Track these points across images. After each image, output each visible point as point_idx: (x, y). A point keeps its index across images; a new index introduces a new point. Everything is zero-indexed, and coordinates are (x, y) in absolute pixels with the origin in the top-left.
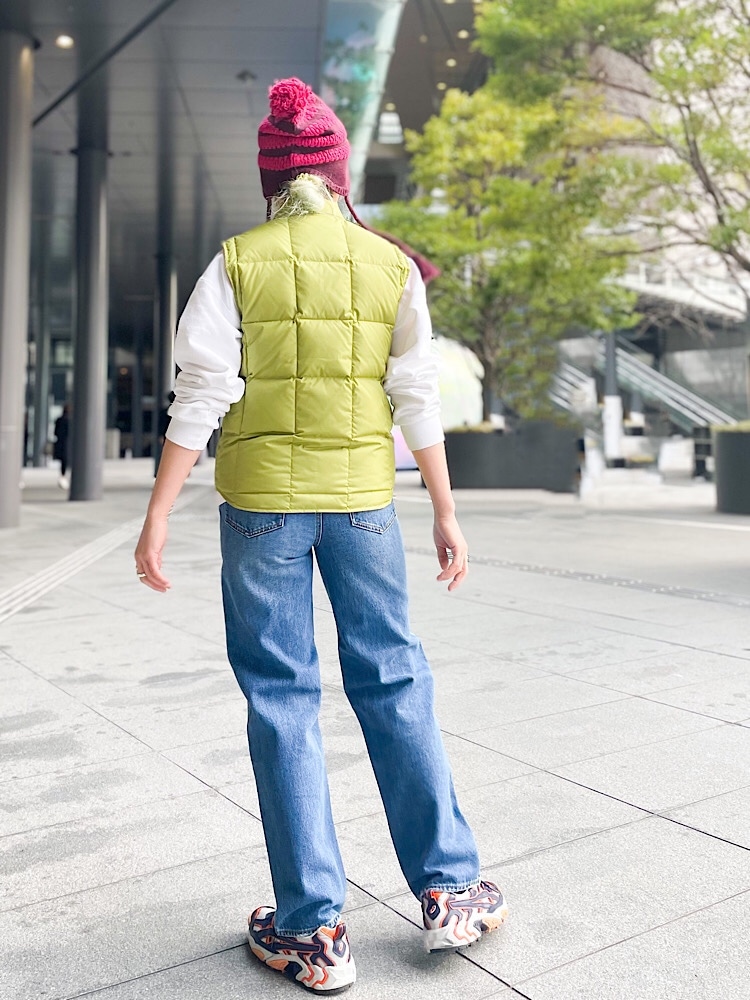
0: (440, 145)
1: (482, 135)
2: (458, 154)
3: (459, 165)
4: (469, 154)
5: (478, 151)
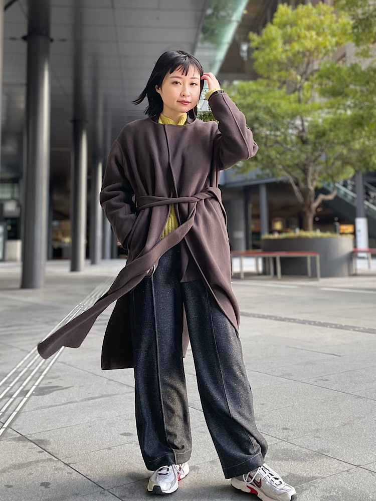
0: (275, 40)
1: (303, 33)
2: (288, 47)
3: (290, 54)
5: (302, 44)
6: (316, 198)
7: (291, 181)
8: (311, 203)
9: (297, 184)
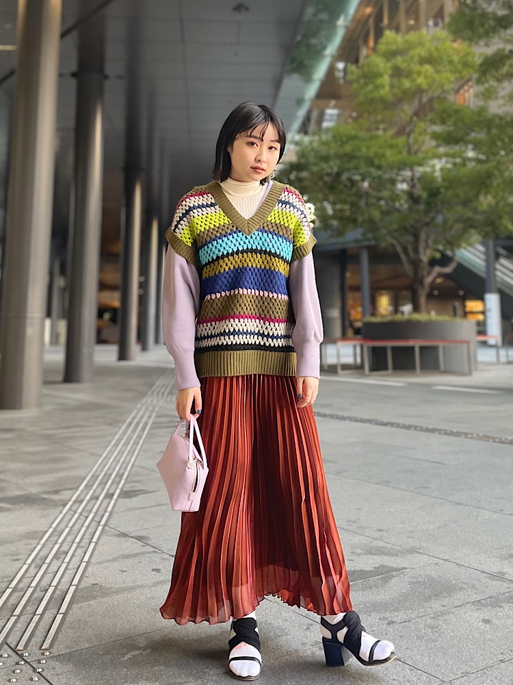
0: (381, 75)
1: (416, 68)
2: (396, 82)
4: (407, 84)
5: (414, 80)
6: (429, 273)
7: (399, 249)
8: (423, 277)
9: (406, 253)
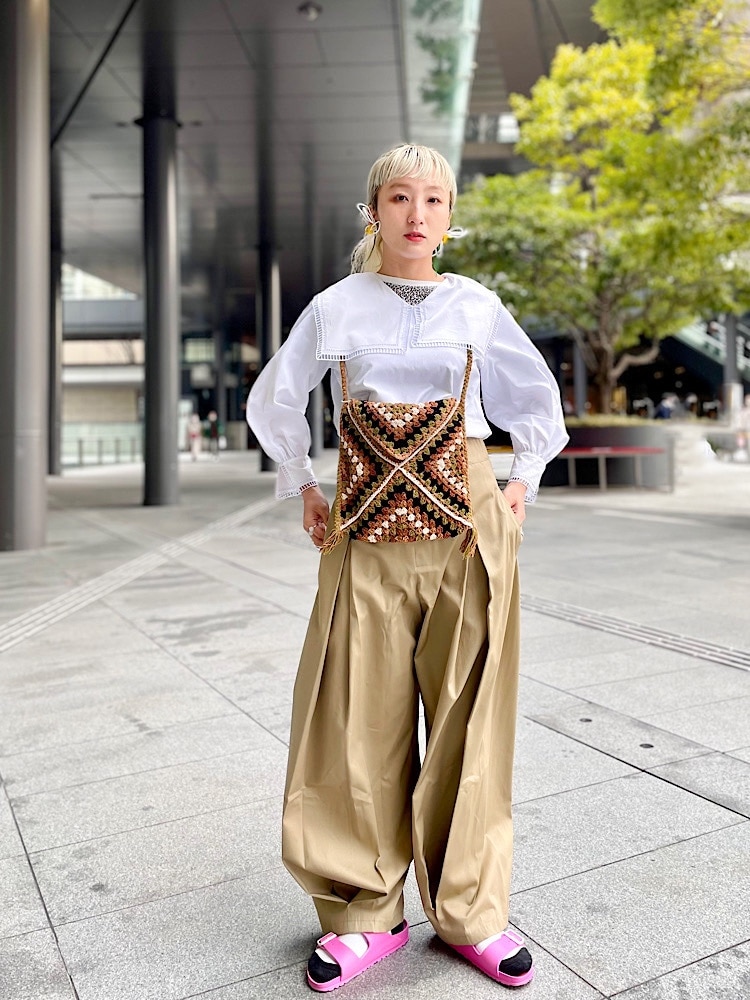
0: (549, 106)
2: (571, 116)
4: (583, 116)
5: (593, 111)
6: (616, 363)
7: (576, 334)
8: (606, 371)
9: (586, 339)
